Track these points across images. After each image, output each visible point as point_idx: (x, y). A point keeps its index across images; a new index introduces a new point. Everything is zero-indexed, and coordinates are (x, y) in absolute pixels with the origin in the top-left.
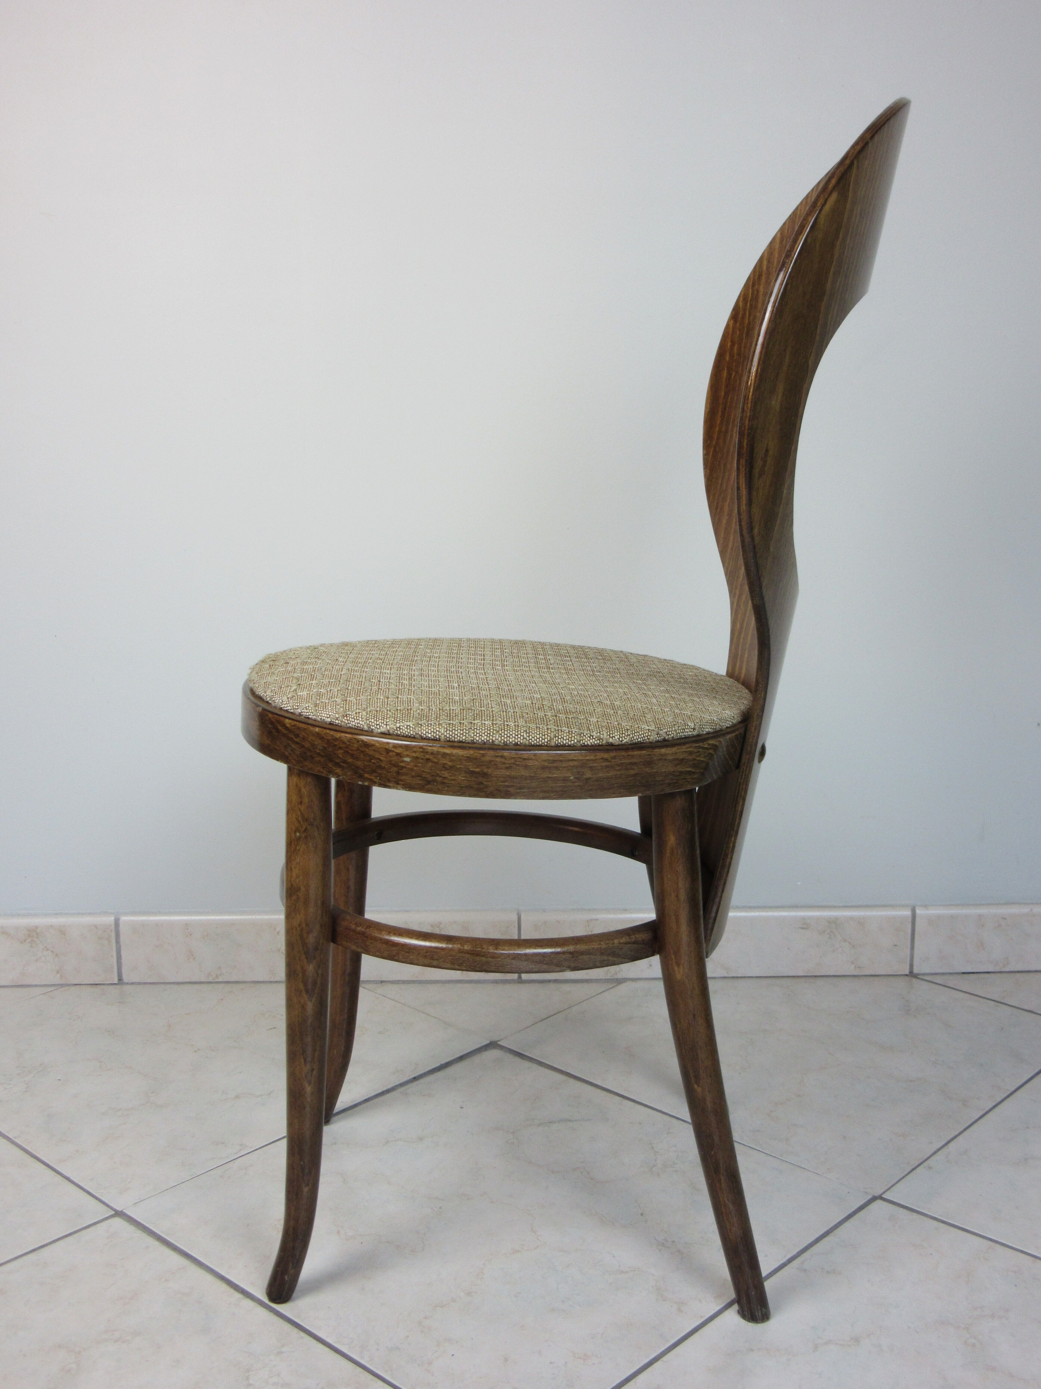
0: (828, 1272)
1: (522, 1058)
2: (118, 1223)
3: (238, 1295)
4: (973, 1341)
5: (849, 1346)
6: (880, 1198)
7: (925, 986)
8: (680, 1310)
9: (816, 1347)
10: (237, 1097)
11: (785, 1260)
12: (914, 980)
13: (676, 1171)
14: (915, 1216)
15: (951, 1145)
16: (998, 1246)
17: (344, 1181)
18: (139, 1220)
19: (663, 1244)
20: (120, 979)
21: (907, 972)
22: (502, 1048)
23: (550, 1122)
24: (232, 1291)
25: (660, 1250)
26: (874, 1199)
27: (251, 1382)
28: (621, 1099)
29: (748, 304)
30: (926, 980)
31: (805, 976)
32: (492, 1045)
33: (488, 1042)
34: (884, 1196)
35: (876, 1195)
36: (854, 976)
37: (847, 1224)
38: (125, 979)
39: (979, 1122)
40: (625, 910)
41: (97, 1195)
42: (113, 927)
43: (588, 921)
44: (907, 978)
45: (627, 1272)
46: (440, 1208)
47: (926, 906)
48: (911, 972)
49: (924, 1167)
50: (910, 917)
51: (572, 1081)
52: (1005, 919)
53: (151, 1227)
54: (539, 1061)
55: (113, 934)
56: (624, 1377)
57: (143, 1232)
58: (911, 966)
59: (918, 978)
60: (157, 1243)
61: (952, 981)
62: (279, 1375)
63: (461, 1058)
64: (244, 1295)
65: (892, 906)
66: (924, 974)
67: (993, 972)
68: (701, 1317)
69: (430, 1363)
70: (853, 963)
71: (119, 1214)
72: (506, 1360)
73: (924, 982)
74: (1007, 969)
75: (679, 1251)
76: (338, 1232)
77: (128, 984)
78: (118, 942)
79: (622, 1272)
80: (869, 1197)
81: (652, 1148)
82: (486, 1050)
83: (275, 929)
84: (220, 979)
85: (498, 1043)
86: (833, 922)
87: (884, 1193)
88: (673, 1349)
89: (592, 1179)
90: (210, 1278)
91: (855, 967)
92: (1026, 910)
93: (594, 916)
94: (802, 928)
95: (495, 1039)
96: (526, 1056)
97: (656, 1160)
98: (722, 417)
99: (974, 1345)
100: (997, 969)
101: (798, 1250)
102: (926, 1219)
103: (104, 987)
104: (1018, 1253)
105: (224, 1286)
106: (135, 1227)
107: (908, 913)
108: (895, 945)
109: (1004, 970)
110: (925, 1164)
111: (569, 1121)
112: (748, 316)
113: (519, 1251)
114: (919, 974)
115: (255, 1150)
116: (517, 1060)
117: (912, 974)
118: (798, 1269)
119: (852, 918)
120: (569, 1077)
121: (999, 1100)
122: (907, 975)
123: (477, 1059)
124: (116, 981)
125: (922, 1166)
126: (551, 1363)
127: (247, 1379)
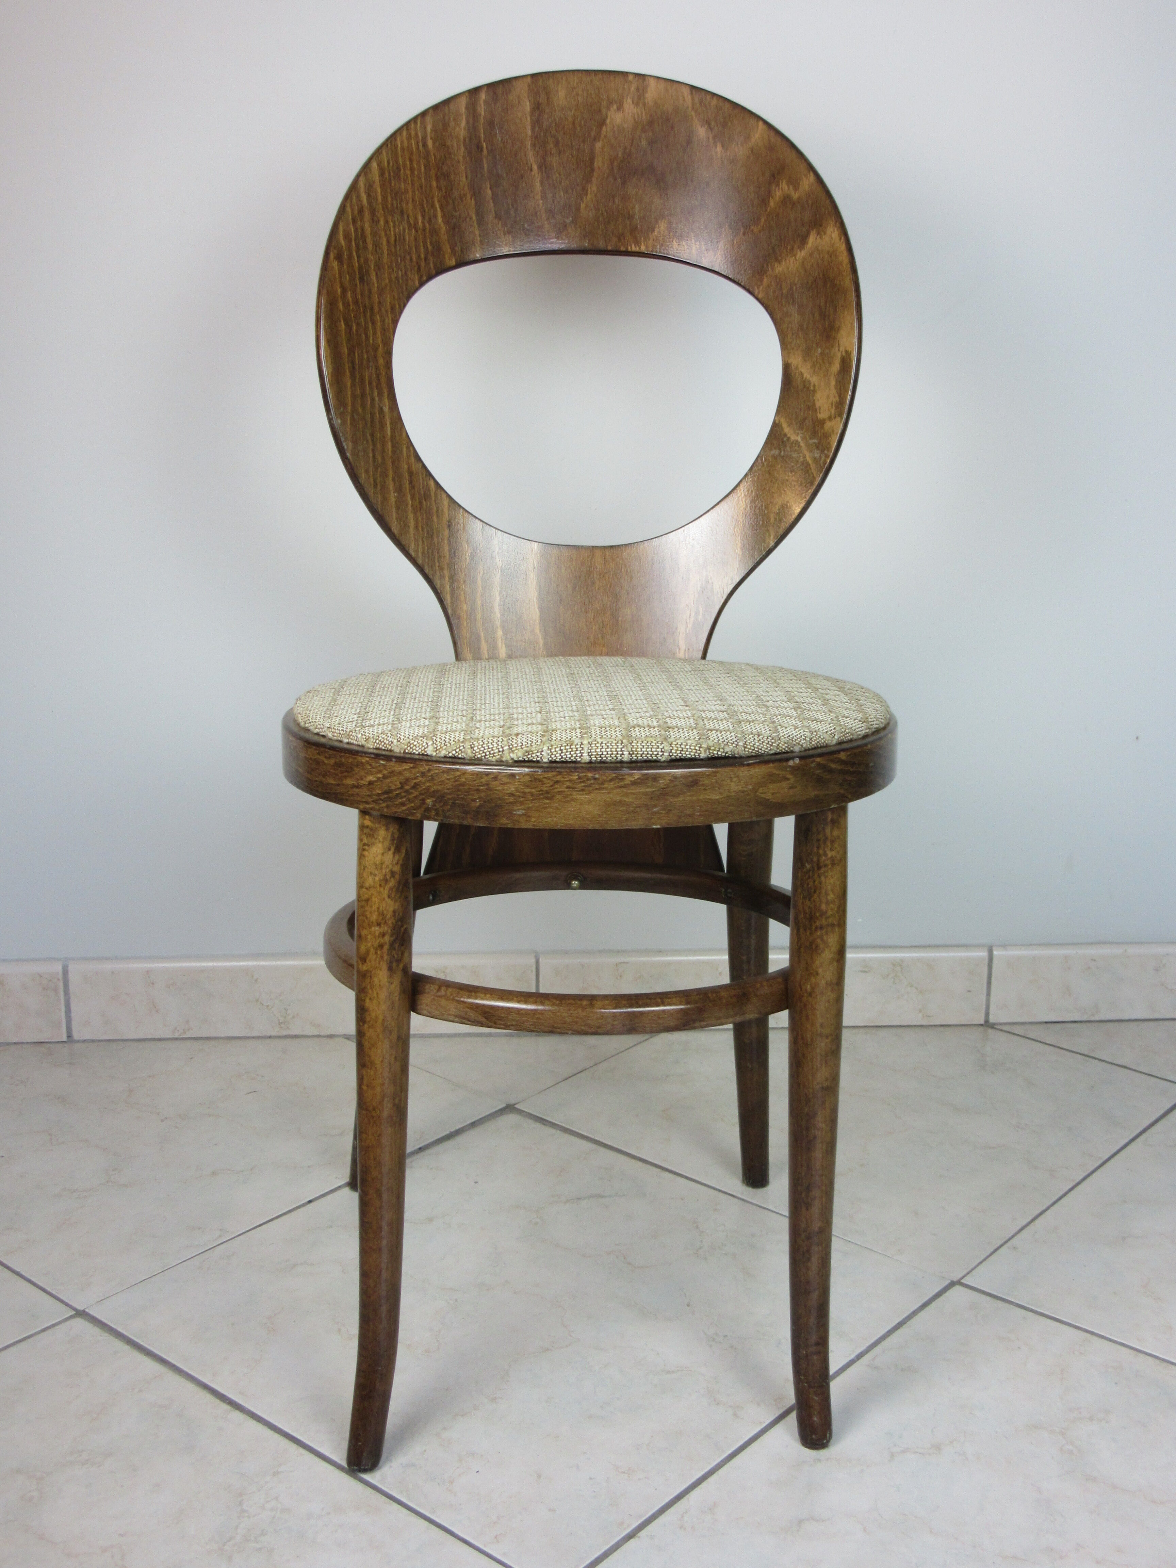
0: (902, 1370)
1: (544, 1124)
2: (79, 1324)
3: (225, 1407)
4: (1071, 1447)
5: (930, 1454)
6: (959, 1283)
7: (1003, 1037)
8: (735, 1415)
9: (892, 1456)
10: (214, 1173)
11: (853, 1356)
12: (990, 1031)
13: (726, 1254)
14: (1000, 1304)
15: (1037, 1221)
16: (1095, 1338)
17: (343, 1271)
18: (103, 1320)
19: (714, 1340)
20: (69, 1036)
21: (982, 1022)
22: (520, 1112)
23: (579, 1199)
24: (217, 1401)
25: (711, 1346)
26: (952, 1284)
27: (245, 1507)
28: (659, 1170)
29: (353, 243)
30: (1002, 1030)
31: (866, 1027)
32: (510, 1108)
33: (504, 1105)
34: (963, 1281)
35: (955, 1280)
36: (921, 1026)
37: (922, 1314)
38: (76, 1036)
39: (1070, 1195)
40: (660, 952)
41: (54, 1292)
42: (60, 976)
43: (617, 965)
44: (981, 1028)
45: (673, 1372)
46: (456, 1300)
47: (1004, 946)
48: (987, 1021)
49: (1009, 1248)
50: (987, 958)
51: (602, 1150)
52: (1095, 960)
53: (120, 1330)
54: (564, 1127)
55: (61, 985)
56: (675, 1494)
57: (110, 1334)
58: (987, 1014)
59: (995, 1028)
60: (127, 1348)
61: (1034, 1033)
62: (276, 1498)
63: (473, 1125)
64: (233, 1407)
65: (966, 946)
66: (1001, 1024)
67: (1081, 1022)
68: (761, 1423)
69: (451, 1482)
70: (920, 1011)
71: (81, 1314)
72: (539, 1476)
73: (1000, 1033)
74: (1097, 1018)
75: (732, 1347)
76: (339, 1330)
77: (78, 1041)
78: (67, 993)
79: (668, 1372)
80: (947, 1282)
81: (697, 1227)
82: (501, 1114)
83: (253, 976)
84: (188, 1035)
85: (516, 1106)
86: (898, 965)
87: (963, 1277)
88: (729, 1461)
89: (629, 1264)
90: (191, 1386)
91: (923, 1016)
92: (1118, 950)
93: (623, 959)
94: (862, 971)
95: (512, 1102)
96: (547, 1121)
97: (702, 1242)
98: (353, 376)
99: (1071, 1452)
100: (1085, 1018)
101: (868, 1344)
102: (1011, 1306)
103: (49, 1045)
104: (1118, 1346)
105: (209, 1397)
106: (101, 1328)
107: (984, 954)
108: (969, 991)
109: (1093, 1019)
110: (1009, 1244)
111: (600, 1196)
112: (356, 258)
113: (548, 1350)
114: (995, 1024)
115: (237, 1236)
116: (538, 1125)
117: (987, 1024)
118: (868, 1366)
119: (919, 960)
120: (599, 1145)
121: (1092, 1169)
122: (981, 1025)
123: (491, 1126)
124: (65, 1039)
125: (1005, 1246)
126: (591, 1479)
127: (241, 1503)
